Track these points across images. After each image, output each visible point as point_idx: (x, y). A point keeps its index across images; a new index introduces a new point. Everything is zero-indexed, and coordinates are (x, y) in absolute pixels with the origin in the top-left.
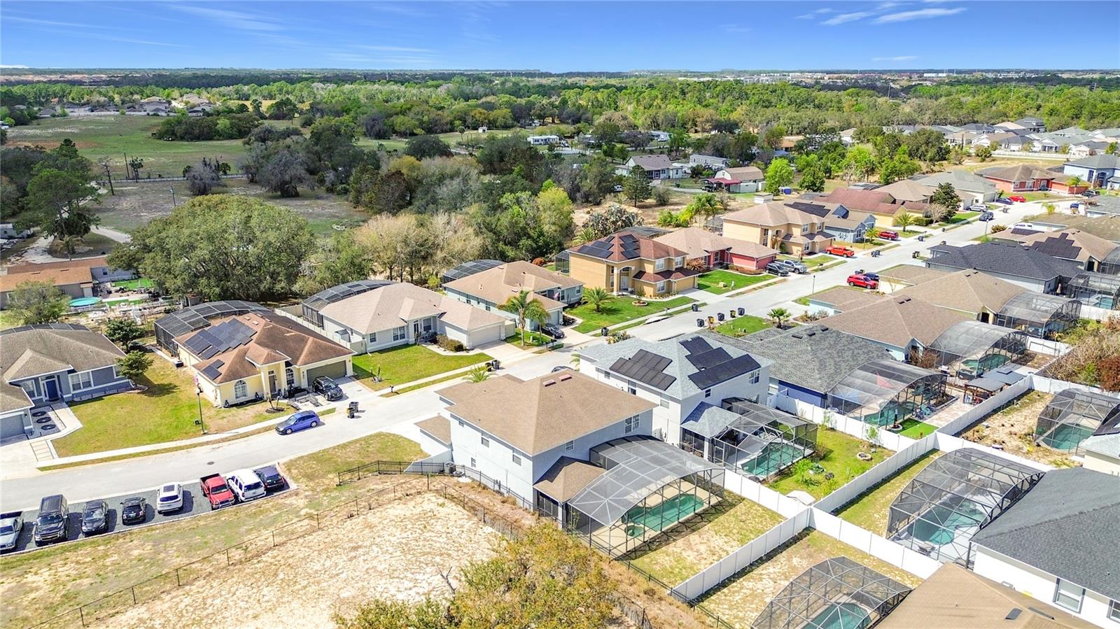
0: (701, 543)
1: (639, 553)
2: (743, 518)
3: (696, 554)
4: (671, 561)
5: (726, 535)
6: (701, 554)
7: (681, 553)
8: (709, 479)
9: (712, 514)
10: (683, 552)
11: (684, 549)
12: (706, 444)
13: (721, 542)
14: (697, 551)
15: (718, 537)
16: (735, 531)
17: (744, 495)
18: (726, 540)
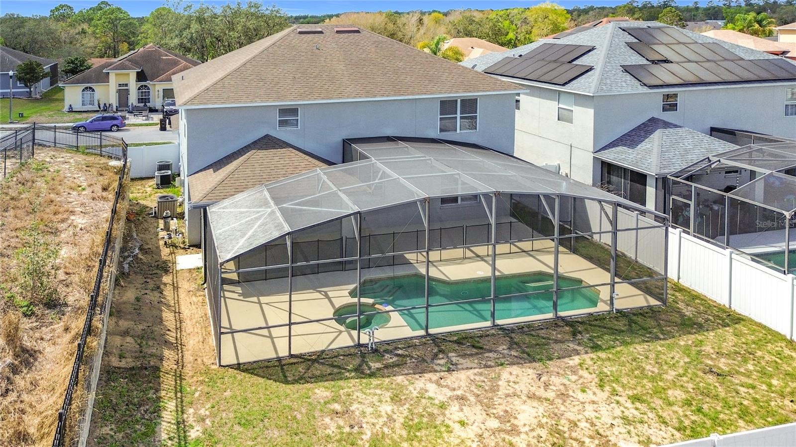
0: (532, 397)
1: (317, 370)
2: (723, 364)
3: (494, 424)
4: (391, 419)
5: (636, 399)
6: (514, 431)
7: (443, 406)
8: (607, 239)
9: (615, 332)
10: (454, 407)
11: (462, 399)
12: (651, 191)
13: (607, 414)
14: (506, 418)
15: (602, 395)
16: (676, 394)
17: (739, 308)
18: (631, 412)
